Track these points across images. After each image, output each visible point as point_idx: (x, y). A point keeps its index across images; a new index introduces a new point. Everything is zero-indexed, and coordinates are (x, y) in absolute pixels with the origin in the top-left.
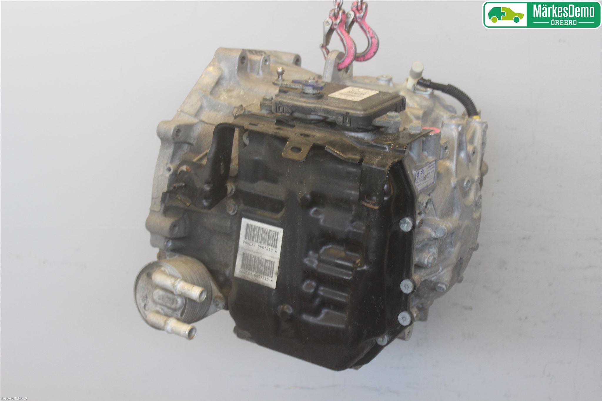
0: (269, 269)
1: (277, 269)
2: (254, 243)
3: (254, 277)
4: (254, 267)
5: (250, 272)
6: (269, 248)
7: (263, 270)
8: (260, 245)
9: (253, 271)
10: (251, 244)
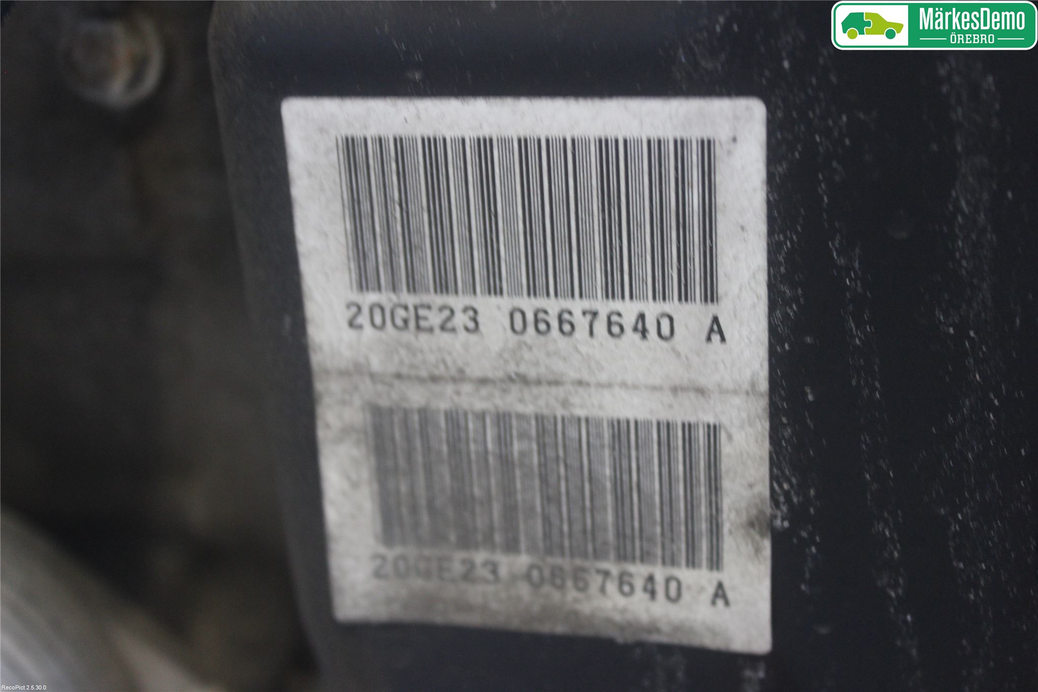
0: (669, 501)
1: (763, 489)
2: (458, 302)
3: (524, 590)
4: (510, 511)
5: (480, 557)
6: (629, 310)
7: (610, 517)
8: (529, 305)
9: (512, 547)
10: (434, 319)
